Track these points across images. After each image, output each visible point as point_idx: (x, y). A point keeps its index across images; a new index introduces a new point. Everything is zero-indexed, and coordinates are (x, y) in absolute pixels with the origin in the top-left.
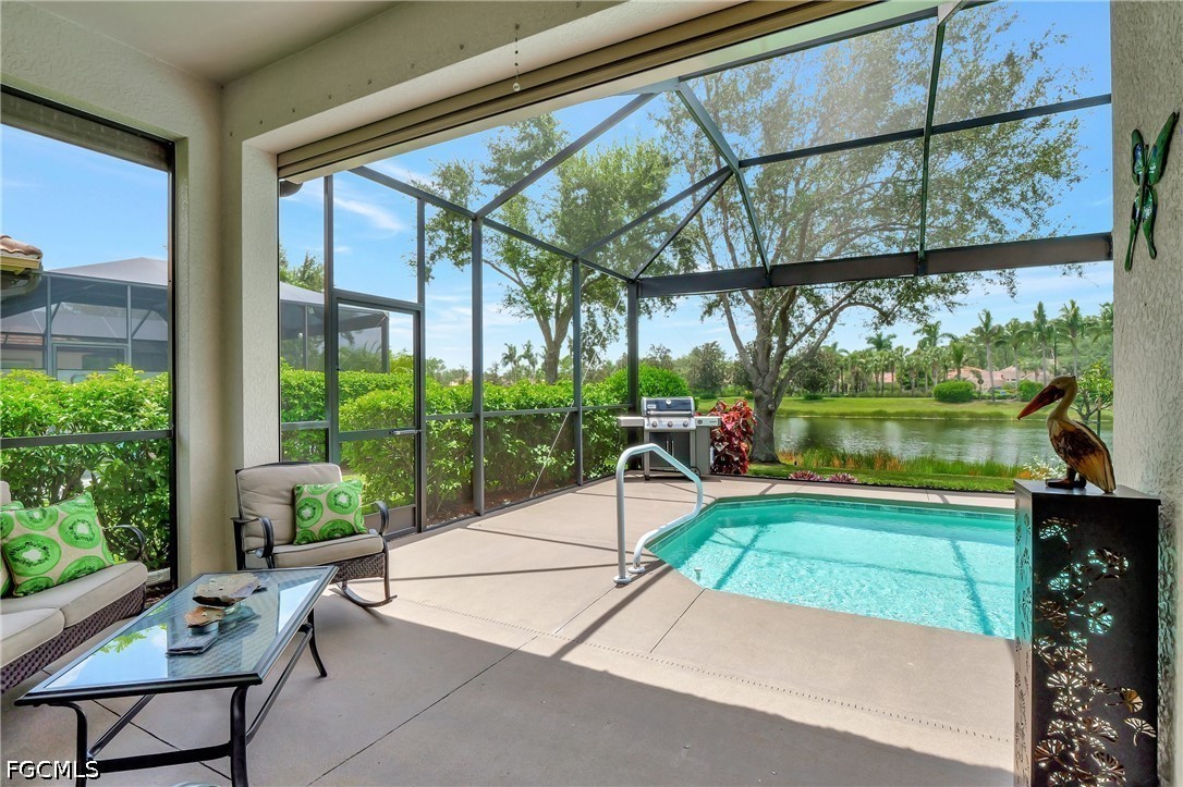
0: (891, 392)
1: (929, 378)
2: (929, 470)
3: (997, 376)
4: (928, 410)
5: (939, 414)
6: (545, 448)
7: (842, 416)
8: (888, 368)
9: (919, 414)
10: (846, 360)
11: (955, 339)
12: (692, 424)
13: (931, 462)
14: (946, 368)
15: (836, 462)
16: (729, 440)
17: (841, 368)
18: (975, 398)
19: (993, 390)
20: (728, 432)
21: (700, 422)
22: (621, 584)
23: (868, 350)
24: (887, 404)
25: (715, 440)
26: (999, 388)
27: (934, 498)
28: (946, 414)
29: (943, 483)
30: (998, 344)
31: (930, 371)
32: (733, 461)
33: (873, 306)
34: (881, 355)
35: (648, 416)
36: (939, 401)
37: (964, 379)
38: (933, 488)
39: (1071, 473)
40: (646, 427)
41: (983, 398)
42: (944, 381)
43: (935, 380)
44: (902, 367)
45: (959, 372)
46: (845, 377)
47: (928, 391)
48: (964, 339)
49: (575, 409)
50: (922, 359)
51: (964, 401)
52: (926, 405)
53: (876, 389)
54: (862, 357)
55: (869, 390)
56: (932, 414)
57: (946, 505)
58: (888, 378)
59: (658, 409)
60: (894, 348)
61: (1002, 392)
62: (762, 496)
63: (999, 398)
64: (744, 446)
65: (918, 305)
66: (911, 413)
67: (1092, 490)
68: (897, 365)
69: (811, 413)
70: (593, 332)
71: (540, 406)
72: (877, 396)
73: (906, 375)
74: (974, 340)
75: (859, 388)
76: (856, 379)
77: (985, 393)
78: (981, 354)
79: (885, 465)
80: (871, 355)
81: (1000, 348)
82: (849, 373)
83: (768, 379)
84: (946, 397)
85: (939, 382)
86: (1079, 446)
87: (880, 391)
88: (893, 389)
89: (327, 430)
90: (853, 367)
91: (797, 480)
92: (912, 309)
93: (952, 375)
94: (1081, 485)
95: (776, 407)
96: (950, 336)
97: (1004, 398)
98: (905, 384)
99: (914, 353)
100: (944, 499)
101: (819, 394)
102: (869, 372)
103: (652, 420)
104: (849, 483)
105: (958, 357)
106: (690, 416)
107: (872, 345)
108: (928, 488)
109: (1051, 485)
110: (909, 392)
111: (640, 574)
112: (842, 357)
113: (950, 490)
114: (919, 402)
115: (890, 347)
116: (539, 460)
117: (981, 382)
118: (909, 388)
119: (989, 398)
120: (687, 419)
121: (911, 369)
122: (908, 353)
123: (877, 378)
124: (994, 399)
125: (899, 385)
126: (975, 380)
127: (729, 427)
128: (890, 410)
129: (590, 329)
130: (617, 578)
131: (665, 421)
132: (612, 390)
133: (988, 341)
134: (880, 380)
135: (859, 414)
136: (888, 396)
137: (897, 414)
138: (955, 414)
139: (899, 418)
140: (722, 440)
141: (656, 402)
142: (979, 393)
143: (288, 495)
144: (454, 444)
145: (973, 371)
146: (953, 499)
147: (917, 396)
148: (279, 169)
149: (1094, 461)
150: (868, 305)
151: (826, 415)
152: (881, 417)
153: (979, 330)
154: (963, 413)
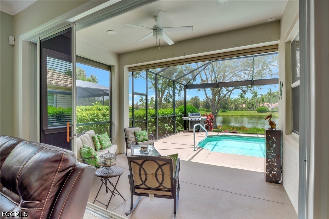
0: (245, 109)
1: (255, 106)
2: (255, 130)
3: (273, 105)
4: (255, 115)
5: (258, 116)
6: (167, 125)
7: (232, 116)
8: (244, 103)
9: (252, 116)
10: (233, 101)
11: (262, 95)
12: (200, 119)
13: (255, 128)
14: (260, 103)
15: (231, 128)
16: (208, 123)
17: (232, 103)
18: (267, 111)
19: (272, 109)
20: (207, 121)
21: (202, 118)
22: (194, 151)
23: (239, 98)
24: (244, 113)
25: (205, 123)
26: (274, 109)
27: (255, 136)
28: (260, 116)
29: (258, 133)
30: (273, 97)
31: (255, 104)
32: (209, 128)
33: (241, 89)
34: (242, 100)
35: (190, 117)
36: (258, 112)
37: (265, 106)
38: (255, 134)
39: (271, 127)
40: (190, 120)
41: (270, 111)
42: (259, 107)
43: (257, 106)
44: (248, 103)
45: (263, 104)
46: (233, 106)
47: (255, 109)
48: (265, 95)
49: (174, 116)
50: (253, 101)
51: (264, 112)
52: (254, 113)
53: (241, 109)
54: (237, 100)
55: (239, 109)
56: (256, 116)
57: (258, 137)
58: (244, 106)
59: (192, 116)
60: (246, 98)
61: (275, 110)
62: (217, 135)
63: (274, 111)
64: (212, 124)
65: (252, 89)
66: (250, 116)
67: (274, 130)
68: (246, 102)
69: (223, 115)
70: (169, 95)
71: (166, 115)
72: (241, 111)
73: (249, 105)
74: (267, 95)
75: (236, 108)
76: (235, 106)
77: (270, 110)
78: (269, 99)
79: (244, 129)
80: (239, 100)
81: (274, 98)
82: (234, 104)
83: (215, 108)
84: (259, 111)
85: (258, 107)
86: (272, 124)
87: (242, 109)
88: (246, 109)
89: (132, 121)
90: (235, 103)
91: (224, 132)
92: (250, 90)
93: (261, 105)
94: (273, 129)
95: (217, 114)
96: (261, 94)
97: (275, 111)
98: (249, 107)
99: (251, 99)
100: (257, 136)
101: (226, 110)
102: (239, 104)
103: (191, 118)
104: (236, 133)
105: (263, 100)
106: (200, 117)
107: (240, 97)
108: (254, 134)
109: (269, 129)
110: (250, 110)
111: (198, 149)
112: (232, 100)
113: (259, 134)
114: (253, 113)
115: (244, 97)
116: (166, 127)
117: (269, 107)
118: (250, 109)
119: (271, 111)
120: (199, 118)
121: (250, 103)
122: (250, 99)
123: (241, 106)
124: (272, 112)
125: (247, 108)
126: (268, 106)
127: (208, 120)
128: (245, 115)
129: (169, 94)
130: (194, 150)
131: (194, 118)
132: (180, 111)
133: (271, 96)
134: (242, 106)
135: (236, 116)
136: (244, 111)
137: (246, 116)
138: (262, 116)
139: (247, 116)
140: (206, 123)
141: (192, 114)
142: (269, 110)
143: (134, 133)
144: (150, 124)
145: (267, 104)
146: (259, 136)
147: (252, 111)
148: (129, 70)
149: (274, 126)
150: (240, 89)
151: (228, 116)
152: (242, 116)
153: (268, 93)
154: (264, 115)
